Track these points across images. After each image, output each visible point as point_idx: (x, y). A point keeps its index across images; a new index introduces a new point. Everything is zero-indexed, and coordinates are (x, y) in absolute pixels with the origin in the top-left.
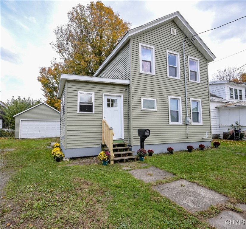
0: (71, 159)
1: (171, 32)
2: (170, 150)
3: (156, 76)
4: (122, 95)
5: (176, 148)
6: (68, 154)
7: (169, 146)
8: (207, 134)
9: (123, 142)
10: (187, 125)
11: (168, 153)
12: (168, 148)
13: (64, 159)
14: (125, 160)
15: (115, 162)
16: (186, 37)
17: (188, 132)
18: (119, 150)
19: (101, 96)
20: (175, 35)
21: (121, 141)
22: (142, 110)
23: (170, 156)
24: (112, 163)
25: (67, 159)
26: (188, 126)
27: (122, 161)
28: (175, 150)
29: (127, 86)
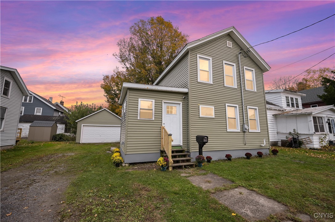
0: (130, 164)
1: (227, 45)
2: (229, 157)
3: (213, 85)
4: (181, 103)
5: (234, 155)
6: (128, 160)
7: (228, 153)
8: (265, 141)
9: (182, 148)
10: (244, 132)
11: (226, 160)
12: (226, 155)
13: (124, 165)
14: (183, 166)
15: (174, 168)
16: (241, 50)
17: (246, 139)
18: (178, 157)
19: (161, 104)
20: (231, 47)
21: (180, 147)
22: (200, 117)
23: (228, 163)
24: (170, 169)
25: (127, 165)
26: (246, 134)
27: (180, 167)
28: (233, 157)
29: (186, 94)
